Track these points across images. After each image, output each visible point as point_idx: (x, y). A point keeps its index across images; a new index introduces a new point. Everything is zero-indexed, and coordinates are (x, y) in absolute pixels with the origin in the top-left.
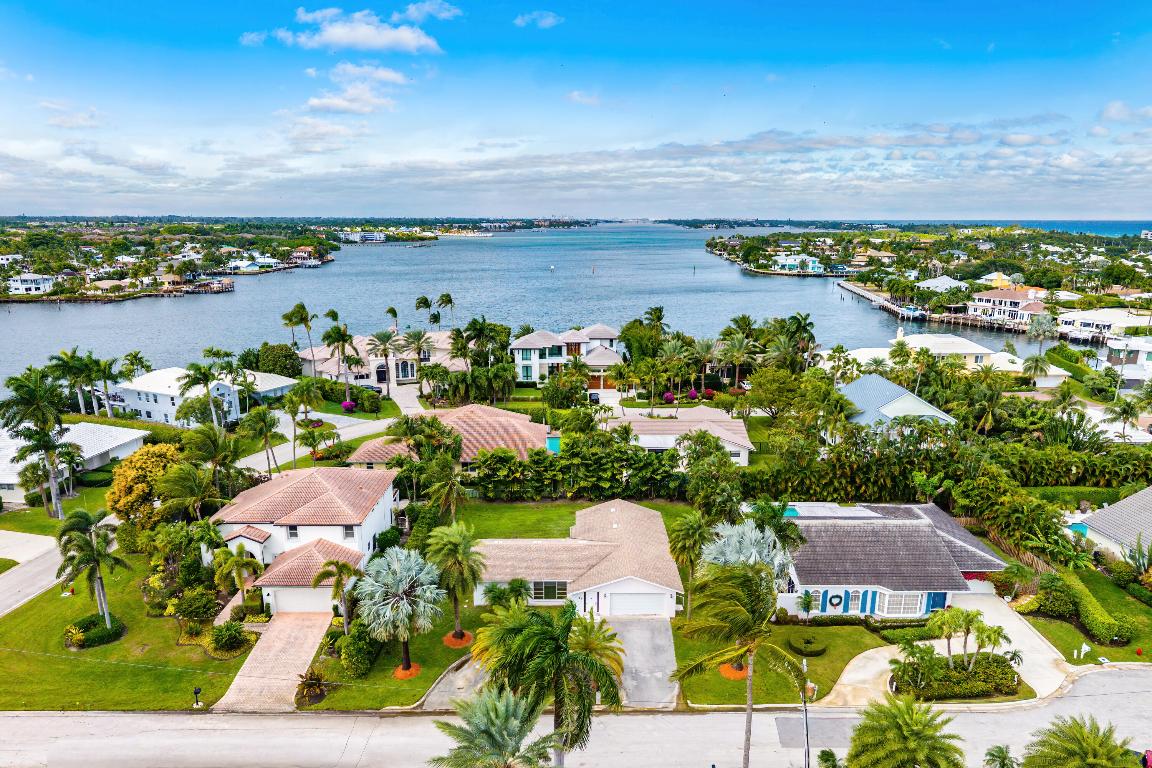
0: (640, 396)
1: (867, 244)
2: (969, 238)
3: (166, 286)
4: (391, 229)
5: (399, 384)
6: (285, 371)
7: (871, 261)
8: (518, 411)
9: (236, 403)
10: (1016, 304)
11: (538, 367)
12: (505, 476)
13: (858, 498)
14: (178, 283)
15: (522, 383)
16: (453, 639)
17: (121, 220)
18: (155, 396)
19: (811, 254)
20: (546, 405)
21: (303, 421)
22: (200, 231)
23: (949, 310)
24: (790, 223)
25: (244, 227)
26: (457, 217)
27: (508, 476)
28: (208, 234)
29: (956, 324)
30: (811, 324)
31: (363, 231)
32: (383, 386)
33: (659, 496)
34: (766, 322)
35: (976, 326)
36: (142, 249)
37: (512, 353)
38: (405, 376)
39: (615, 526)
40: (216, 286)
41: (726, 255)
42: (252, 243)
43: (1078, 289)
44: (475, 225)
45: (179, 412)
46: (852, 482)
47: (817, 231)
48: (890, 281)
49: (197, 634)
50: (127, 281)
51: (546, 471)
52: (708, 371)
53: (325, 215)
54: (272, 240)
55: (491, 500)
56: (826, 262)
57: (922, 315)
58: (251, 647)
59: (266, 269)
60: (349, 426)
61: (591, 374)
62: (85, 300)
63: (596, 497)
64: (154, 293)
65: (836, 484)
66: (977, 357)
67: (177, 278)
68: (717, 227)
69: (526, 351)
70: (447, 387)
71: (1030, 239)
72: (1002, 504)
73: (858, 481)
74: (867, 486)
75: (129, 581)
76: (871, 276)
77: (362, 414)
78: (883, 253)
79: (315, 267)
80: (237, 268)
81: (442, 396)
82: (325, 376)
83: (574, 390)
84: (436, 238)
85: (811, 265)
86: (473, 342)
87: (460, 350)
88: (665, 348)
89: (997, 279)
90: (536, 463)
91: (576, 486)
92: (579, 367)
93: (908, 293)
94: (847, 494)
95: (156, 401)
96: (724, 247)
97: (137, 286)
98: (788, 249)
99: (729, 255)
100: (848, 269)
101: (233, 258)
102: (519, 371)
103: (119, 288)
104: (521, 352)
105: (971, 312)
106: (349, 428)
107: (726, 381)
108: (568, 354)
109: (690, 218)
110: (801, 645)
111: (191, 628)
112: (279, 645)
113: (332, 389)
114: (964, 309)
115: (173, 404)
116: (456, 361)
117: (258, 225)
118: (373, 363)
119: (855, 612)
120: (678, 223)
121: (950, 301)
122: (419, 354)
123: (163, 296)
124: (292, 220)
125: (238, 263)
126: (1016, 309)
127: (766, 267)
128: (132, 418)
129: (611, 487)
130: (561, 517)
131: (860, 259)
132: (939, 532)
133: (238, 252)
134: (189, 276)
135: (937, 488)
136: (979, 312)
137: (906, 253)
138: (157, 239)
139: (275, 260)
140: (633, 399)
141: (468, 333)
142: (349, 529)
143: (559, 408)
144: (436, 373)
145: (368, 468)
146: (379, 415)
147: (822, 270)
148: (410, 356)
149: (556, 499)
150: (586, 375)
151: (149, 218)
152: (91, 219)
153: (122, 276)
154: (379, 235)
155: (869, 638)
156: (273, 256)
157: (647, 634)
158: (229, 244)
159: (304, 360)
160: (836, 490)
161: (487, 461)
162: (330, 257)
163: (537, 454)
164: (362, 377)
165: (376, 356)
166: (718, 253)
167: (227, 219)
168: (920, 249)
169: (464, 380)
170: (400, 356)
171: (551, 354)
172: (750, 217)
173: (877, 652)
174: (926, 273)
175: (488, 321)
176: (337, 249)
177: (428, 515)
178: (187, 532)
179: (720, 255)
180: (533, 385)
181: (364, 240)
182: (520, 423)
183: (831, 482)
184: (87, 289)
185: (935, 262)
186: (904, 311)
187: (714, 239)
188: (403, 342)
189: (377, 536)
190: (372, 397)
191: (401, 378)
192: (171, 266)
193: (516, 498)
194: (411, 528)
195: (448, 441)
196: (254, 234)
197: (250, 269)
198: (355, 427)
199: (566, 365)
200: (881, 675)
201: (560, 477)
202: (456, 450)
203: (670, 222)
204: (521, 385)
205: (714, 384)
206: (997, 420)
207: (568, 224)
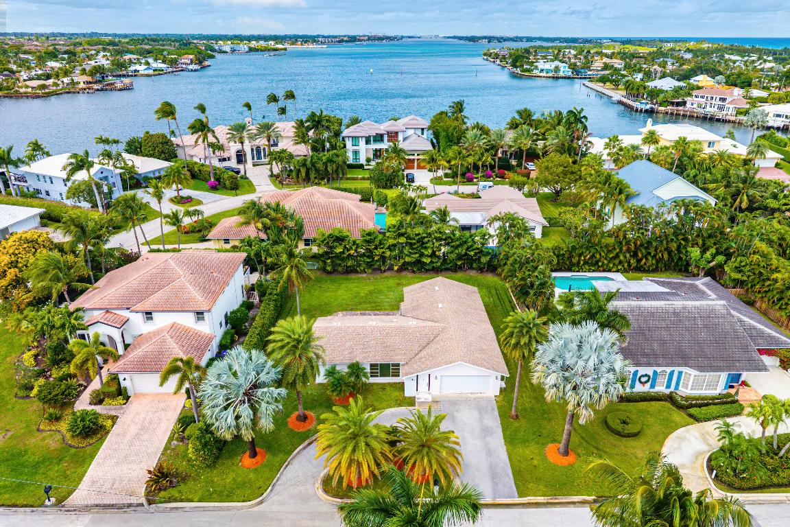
0: (446, 175)
1: (600, 54)
2: (673, 50)
3: (82, 85)
4: (253, 42)
5: (254, 165)
6: (163, 156)
7: (606, 67)
8: (350, 191)
9: (119, 184)
10: (723, 100)
11: (364, 151)
12: (340, 252)
13: (640, 269)
14: (90, 83)
15: (352, 164)
16: (297, 422)
17: (54, 35)
18: (50, 178)
19: (562, 61)
20: (373, 186)
21: (176, 197)
22: (112, 43)
23: (672, 104)
24: (541, 39)
25: (143, 40)
26: (301, 34)
27: (343, 253)
28: (118, 45)
29: (678, 115)
30: (585, 117)
31: (232, 43)
32: (241, 167)
33: (471, 268)
34: (543, 115)
35: (693, 116)
36: (66, 56)
37: (343, 138)
38: (259, 158)
39: (440, 305)
40: (119, 85)
41: (498, 62)
42: (149, 52)
43: (764, 88)
44: (314, 39)
45: (68, 192)
46: (635, 255)
47: (562, 44)
48: (627, 82)
49: (58, 419)
50: (51, 81)
51: (376, 248)
52: (500, 155)
53: (205, 33)
54: (163, 50)
55: (329, 273)
56: (573, 67)
57: (652, 108)
58: (108, 433)
59: (159, 73)
60: (214, 202)
61: (407, 157)
62: (18, 96)
63: (418, 270)
64: (72, 90)
65: (622, 258)
66: (710, 143)
67: (89, 79)
68: (489, 42)
69: (355, 139)
70: (292, 168)
71: (717, 50)
72: (776, 281)
73: (640, 255)
74: (647, 259)
75: (6, 357)
76: (610, 78)
77: (225, 191)
78: (614, 60)
79: (196, 70)
80: (135, 71)
81: (289, 176)
82: (196, 160)
83: (395, 172)
84: (285, 49)
85: (562, 69)
86: (313, 131)
87: (301, 138)
88: (468, 136)
89: (702, 80)
90: (368, 242)
91: (402, 261)
92: (397, 151)
93: (641, 91)
94: (629, 265)
95: (52, 183)
96: (497, 56)
97: (58, 85)
98: (544, 57)
99: (501, 62)
100: (589, 73)
101: (133, 63)
102: (350, 155)
103: (43, 87)
104: (351, 139)
105: (688, 105)
106: (212, 204)
107: (514, 162)
108: (389, 141)
109: (469, 35)
110: (619, 427)
111: (51, 415)
112: (133, 430)
113: (200, 171)
114: (684, 103)
115: (66, 185)
116: (299, 146)
117: (154, 39)
118: (234, 147)
119: (661, 389)
120: (460, 38)
121: (673, 97)
122: (269, 141)
123: (78, 92)
124: (181, 35)
125: (137, 67)
126: (724, 104)
127: (528, 71)
128: (32, 197)
129: (431, 262)
130: (390, 289)
131: (598, 64)
132: (734, 313)
133: (138, 59)
134: (98, 76)
135: (709, 262)
136: (695, 106)
137: (631, 61)
138: (79, 49)
139: (165, 66)
140: (440, 178)
141: (308, 123)
142: (200, 315)
143: (384, 188)
144: (282, 157)
145: (225, 243)
146: (238, 192)
147: (570, 73)
148: (262, 142)
149: (385, 271)
150: (403, 159)
151: (77, 34)
152: (32, 35)
153: (48, 77)
154: (244, 47)
155: (678, 416)
156: (164, 62)
157: (475, 414)
158: (132, 53)
159: (178, 145)
160: (621, 262)
161: (325, 240)
162: (206, 63)
163: (369, 234)
164: (224, 160)
165: (235, 142)
166: (492, 60)
167: (133, 35)
168: (641, 57)
169: (304, 165)
170: (254, 143)
171: (375, 141)
172: (512, 35)
173: (688, 431)
174: (649, 75)
175: (324, 113)
176: (213, 57)
177: (275, 292)
178: (49, 319)
179: (494, 62)
180: (361, 166)
181: (233, 51)
182: (351, 203)
183: (617, 256)
184: (18, 87)
185: (656, 67)
186: (636, 105)
187: (488, 50)
188: (255, 131)
189: (229, 313)
190: (232, 177)
191: (256, 160)
192: (84, 70)
193: (350, 271)
194: (261, 301)
195: (291, 224)
196: (150, 46)
197: (146, 72)
198: (218, 203)
199: (387, 150)
200: (696, 458)
201: (388, 253)
202: (298, 232)
203: (454, 37)
204: (351, 167)
205: (504, 166)
206: (751, 200)
207: (381, 39)
